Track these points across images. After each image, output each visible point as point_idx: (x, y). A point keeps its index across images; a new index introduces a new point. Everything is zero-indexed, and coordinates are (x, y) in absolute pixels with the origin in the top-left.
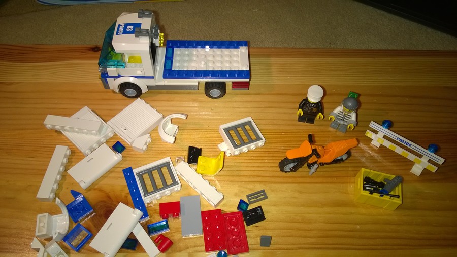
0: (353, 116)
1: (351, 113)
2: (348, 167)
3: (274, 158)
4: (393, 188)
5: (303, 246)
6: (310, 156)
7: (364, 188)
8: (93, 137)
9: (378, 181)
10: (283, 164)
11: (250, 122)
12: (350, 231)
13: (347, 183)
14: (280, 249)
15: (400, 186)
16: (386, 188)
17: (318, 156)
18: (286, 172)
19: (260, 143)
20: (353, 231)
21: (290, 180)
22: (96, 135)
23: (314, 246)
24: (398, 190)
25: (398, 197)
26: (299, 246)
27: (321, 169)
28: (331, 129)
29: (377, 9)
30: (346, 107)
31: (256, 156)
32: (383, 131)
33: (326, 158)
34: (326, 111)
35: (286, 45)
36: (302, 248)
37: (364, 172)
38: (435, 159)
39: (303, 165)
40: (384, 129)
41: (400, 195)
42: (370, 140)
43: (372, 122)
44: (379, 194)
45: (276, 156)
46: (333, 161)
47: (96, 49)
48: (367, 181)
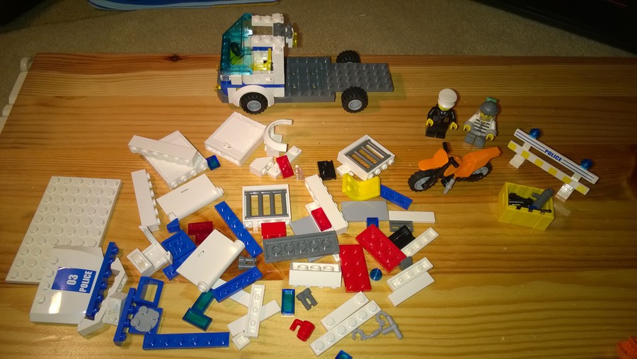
0: (493, 126)
1: (489, 120)
3: (401, 177)
4: (544, 204)
6: (446, 166)
7: (510, 204)
9: (526, 197)
10: (412, 182)
11: (369, 140)
12: (496, 253)
13: (488, 202)
15: (551, 200)
16: (534, 205)
17: (456, 165)
18: (417, 191)
20: (499, 254)
21: (422, 200)
23: (455, 270)
24: (550, 205)
25: (550, 211)
27: (458, 183)
28: (465, 144)
29: (509, 14)
30: (483, 112)
32: (530, 141)
33: (465, 171)
36: (442, 273)
37: (509, 187)
38: (588, 177)
39: (437, 182)
40: (532, 138)
41: (552, 209)
42: (513, 154)
43: (518, 130)
44: (528, 209)
45: (403, 175)
46: (472, 175)
47: (175, 58)
48: (513, 198)
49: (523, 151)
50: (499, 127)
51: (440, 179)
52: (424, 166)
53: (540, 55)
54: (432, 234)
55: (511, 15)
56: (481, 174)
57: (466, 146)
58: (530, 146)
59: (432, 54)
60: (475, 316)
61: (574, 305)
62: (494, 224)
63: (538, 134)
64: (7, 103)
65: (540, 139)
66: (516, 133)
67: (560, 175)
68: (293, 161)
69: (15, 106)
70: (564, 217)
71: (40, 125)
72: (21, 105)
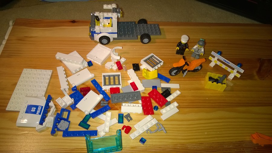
0: (203, 50)
1: (201, 48)
3: (167, 70)
4: (222, 81)
6: (184, 66)
7: (209, 81)
9: (216, 78)
10: (170, 72)
11: (153, 55)
13: (201, 80)
15: (226, 79)
16: (219, 81)
17: (188, 65)
18: (172, 76)
19: (162, 64)
20: (205, 100)
21: (174, 79)
23: (187, 107)
24: (225, 81)
25: (225, 84)
27: (188, 73)
29: (210, 6)
30: (199, 44)
32: (217, 56)
33: (192, 68)
34: (189, 47)
36: (182, 108)
37: (209, 74)
38: (240, 70)
39: (180, 72)
41: (226, 83)
42: (211, 61)
43: (213, 52)
44: (216, 83)
46: (194, 70)
47: (74, 22)
48: (211, 79)
49: (215, 60)
50: (205, 50)
51: (181, 71)
52: (175, 65)
53: (222, 23)
54: (178, 92)
55: (211, 7)
56: (198, 69)
57: (192, 58)
58: (217, 58)
59: (179, 21)
60: (195, 124)
61: (234, 120)
62: (203, 89)
63: (221, 54)
64: (4, 39)
65: (222, 55)
66: (212, 53)
67: (229, 70)
68: (122, 63)
69: (7, 40)
70: (231, 86)
71: (18, 48)
72: (10, 40)
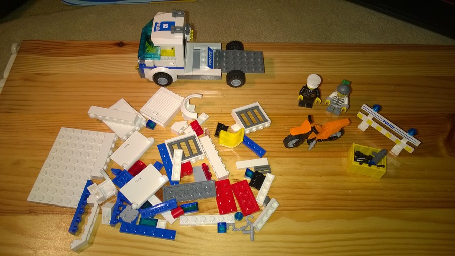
0: (346, 101)
1: (344, 98)
2: (342, 144)
3: (279, 137)
4: (380, 160)
5: (304, 207)
6: (310, 133)
7: (355, 160)
8: (130, 126)
9: (368, 155)
10: (286, 141)
11: (258, 106)
12: (344, 195)
13: (341, 157)
14: (286, 210)
15: (385, 157)
16: (374, 160)
17: (317, 132)
18: (289, 148)
19: (267, 124)
20: (346, 195)
21: (293, 155)
22: (132, 125)
23: (313, 207)
24: (383, 162)
25: (384, 166)
26: (302, 207)
27: (319, 143)
28: (327, 112)
30: (340, 92)
31: (263, 135)
32: (373, 113)
33: (324, 135)
35: (287, 41)
36: (304, 209)
37: (356, 147)
38: (412, 140)
39: (304, 142)
40: (374, 112)
41: (385, 165)
43: (364, 105)
44: (368, 165)
45: (280, 135)
46: (329, 138)
47: (121, 45)
48: (358, 155)
49: (368, 120)
51: (306, 141)
52: (294, 132)
58: (372, 116)
60: (326, 241)
61: (397, 235)
62: (344, 174)
63: (378, 108)
65: (379, 112)
66: (363, 107)
67: (393, 138)
68: (202, 124)
69: (7, 80)
71: (25, 95)
72: (11, 80)
